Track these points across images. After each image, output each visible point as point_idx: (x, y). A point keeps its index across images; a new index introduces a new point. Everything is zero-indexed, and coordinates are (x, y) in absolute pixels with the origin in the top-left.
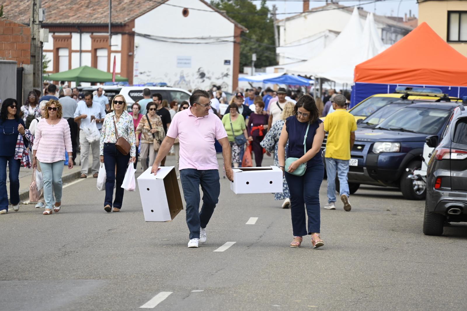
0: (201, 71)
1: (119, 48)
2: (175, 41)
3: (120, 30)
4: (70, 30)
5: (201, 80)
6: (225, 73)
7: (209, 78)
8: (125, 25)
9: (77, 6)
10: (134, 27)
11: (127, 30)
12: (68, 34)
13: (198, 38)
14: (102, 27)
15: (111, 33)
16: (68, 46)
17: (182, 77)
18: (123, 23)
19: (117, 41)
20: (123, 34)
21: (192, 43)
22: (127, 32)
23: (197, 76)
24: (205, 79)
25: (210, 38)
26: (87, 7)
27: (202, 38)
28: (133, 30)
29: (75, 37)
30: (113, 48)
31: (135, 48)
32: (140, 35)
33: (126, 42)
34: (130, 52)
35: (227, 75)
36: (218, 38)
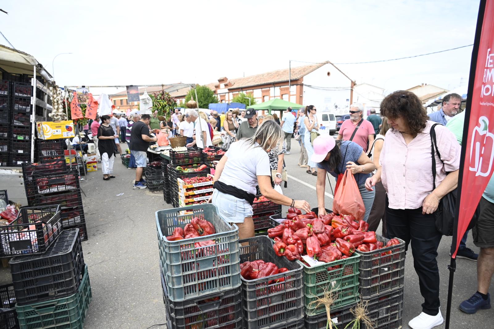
0: (336, 105)
1: (295, 93)
2: (324, 89)
3: (295, 83)
4: (269, 86)
5: (336, 109)
6: (346, 106)
7: (339, 108)
8: (298, 80)
9: (273, 77)
10: (303, 81)
11: (299, 82)
12: (268, 89)
13: (335, 88)
14: (286, 82)
15: (290, 85)
16: (269, 95)
17: (327, 108)
18: (297, 78)
19: (294, 89)
20: (297, 85)
21: (332, 90)
22: (299, 83)
23: (334, 107)
24: (337, 108)
25: (340, 88)
26: (278, 76)
27: (337, 88)
28: (303, 82)
29: (272, 89)
30: (291, 93)
31: (303, 93)
32: (306, 85)
33: (299, 89)
34: (301, 94)
35: (347, 106)
36: (344, 88)
